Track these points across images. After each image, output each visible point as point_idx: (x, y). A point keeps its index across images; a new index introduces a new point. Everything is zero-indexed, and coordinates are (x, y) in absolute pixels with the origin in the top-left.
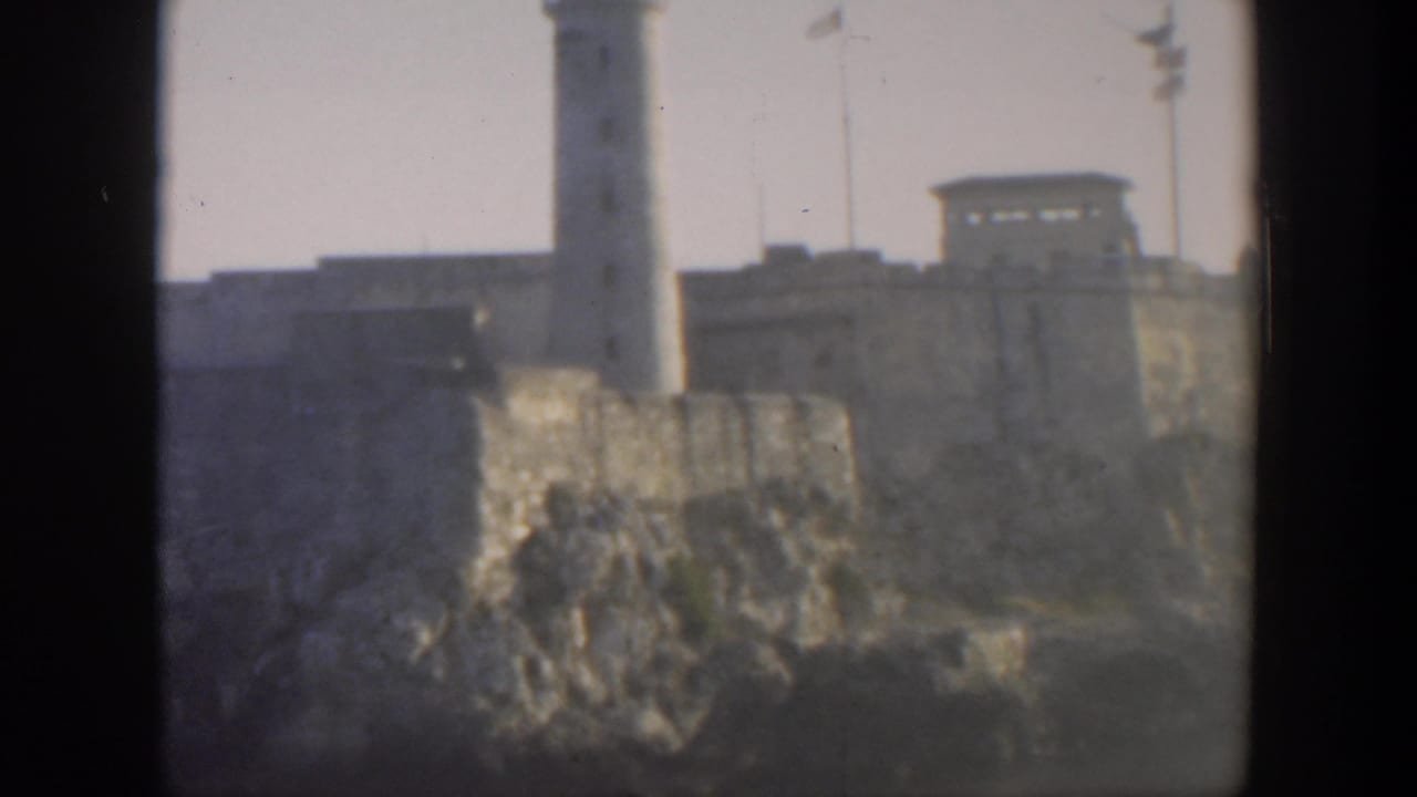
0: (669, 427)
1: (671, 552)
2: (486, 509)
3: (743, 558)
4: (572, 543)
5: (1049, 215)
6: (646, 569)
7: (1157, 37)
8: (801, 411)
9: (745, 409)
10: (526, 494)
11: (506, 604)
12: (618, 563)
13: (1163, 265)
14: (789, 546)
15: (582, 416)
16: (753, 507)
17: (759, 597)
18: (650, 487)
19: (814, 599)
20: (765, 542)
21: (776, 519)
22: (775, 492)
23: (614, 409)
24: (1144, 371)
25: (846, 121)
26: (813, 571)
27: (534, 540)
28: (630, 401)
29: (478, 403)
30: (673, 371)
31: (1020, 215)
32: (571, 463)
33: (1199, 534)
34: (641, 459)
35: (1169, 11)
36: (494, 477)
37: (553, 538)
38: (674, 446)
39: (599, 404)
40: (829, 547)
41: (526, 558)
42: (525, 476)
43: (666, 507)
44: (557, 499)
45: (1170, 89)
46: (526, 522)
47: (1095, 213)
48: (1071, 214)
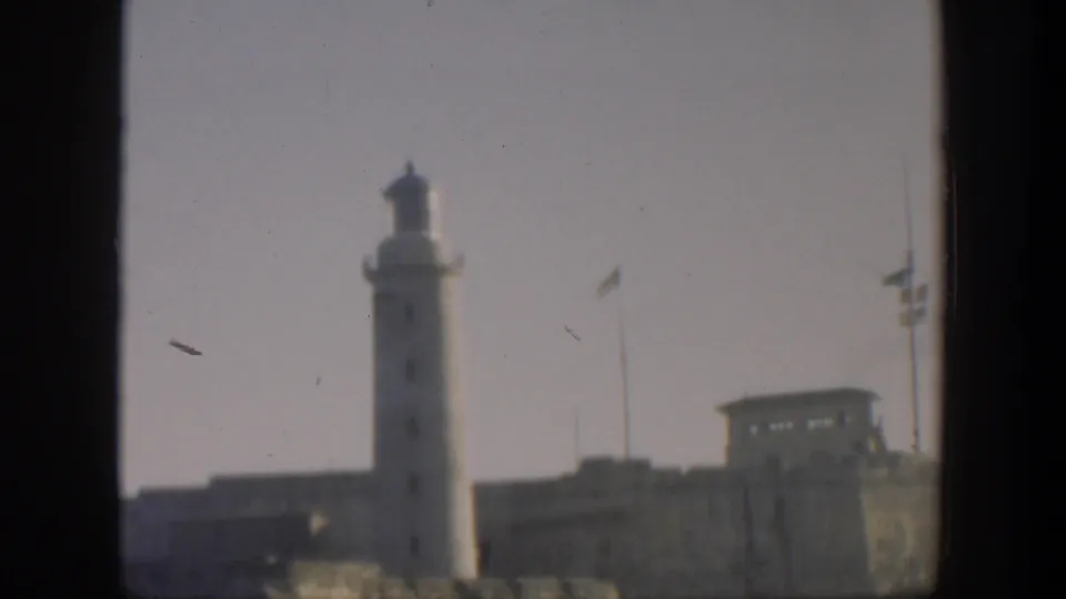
5: (812, 424)
7: (898, 278)
9: (517, 590)
23: (396, 592)
24: (871, 546)
25: (624, 359)
28: (411, 585)
29: (272, 590)
30: (467, 562)
31: (789, 425)
35: (910, 257)
39: (382, 589)
45: (912, 319)
47: (848, 419)
48: (828, 422)
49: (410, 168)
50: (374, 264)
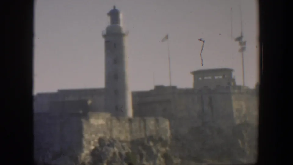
0: (127, 125)
1: (127, 151)
2: (85, 143)
3: (144, 152)
4: (104, 150)
5: (216, 77)
6: (121, 155)
7: (239, 39)
8: (157, 121)
9: (145, 121)
10: (93, 140)
11: (89, 163)
12: (114, 154)
13: (239, 87)
14: (154, 150)
15: (107, 123)
16: (146, 142)
17: (147, 160)
18: (122, 138)
19: (160, 160)
20: (148, 149)
21: (151, 144)
22: (151, 138)
23: (114, 121)
24: (234, 111)
25: (169, 59)
26: (159, 155)
27: (96, 149)
28: (118, 119)
29: (83, 120)
30: (130, 113)
31: (210, 78)
32: (105, 133)
33: (246, 144)
34: (120, 132)
35: (242, 33)
36: (86, 136)
37: (100, 149)
38: (128, 129)
39: (111, 120)
40: (163, 150)
41: (93, 153)
42: (94, 136)
43: (126, 142)
44: (101, 141)
45: (243, 50)
46: (94, 145)
47: (226, 77)
48: (221, 77)
49: (114, 7)
50: (105, 33)
